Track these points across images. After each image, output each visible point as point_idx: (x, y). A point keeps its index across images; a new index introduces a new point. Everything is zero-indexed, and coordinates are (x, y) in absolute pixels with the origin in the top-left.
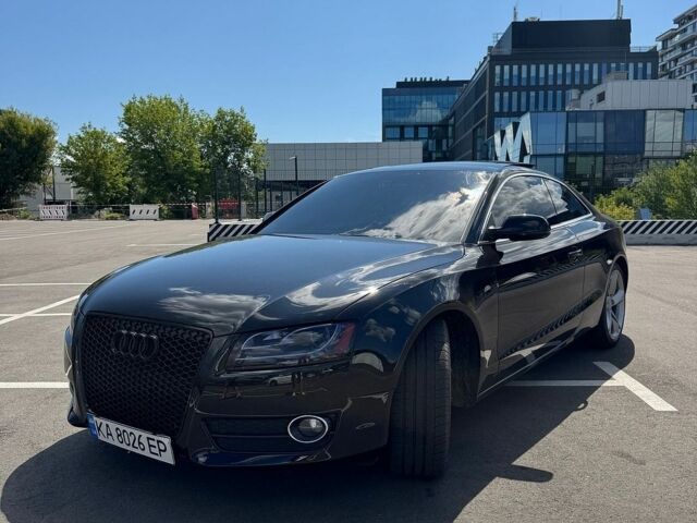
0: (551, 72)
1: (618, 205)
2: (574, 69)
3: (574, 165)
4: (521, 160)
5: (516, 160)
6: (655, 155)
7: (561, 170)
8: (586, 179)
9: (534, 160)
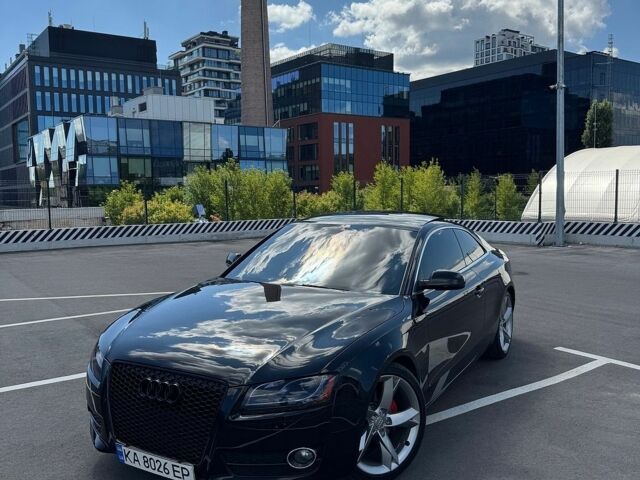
0: (90, 78)
1: (173, 201)
2: (110, 77)
3: (127, 165)
4: (76, 159)
5: (72, 159)
6: (192, 159)
7: (115, 169)
8: (138, 178)
9: (89, 159)
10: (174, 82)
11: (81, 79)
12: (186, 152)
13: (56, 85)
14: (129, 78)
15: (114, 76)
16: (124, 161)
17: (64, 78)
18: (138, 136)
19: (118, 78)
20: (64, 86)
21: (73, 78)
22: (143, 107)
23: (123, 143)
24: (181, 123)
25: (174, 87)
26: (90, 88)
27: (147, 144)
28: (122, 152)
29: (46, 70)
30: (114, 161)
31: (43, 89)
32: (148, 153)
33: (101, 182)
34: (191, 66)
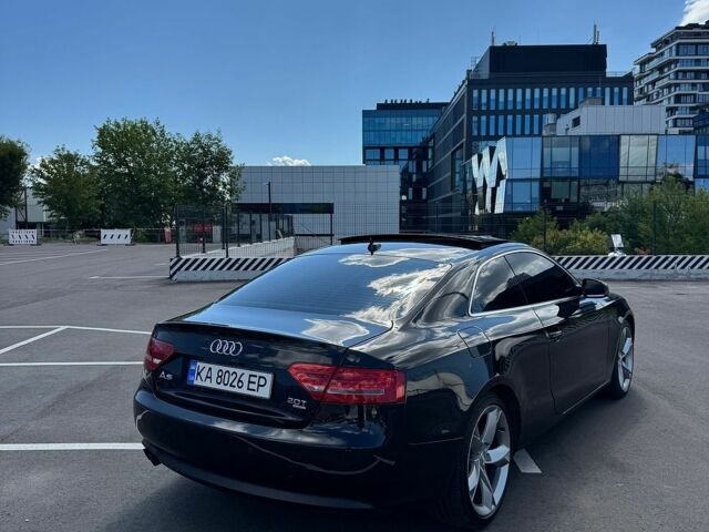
0: (528, 96)
1: (592, 229)
2: (550, 93)
3: (549, 189)
4: (498, 184)
5: (493, 184)
6: (631, 179)
7: (536, 194)
8: (561, 204)
9: (509, 184)
10: (625, 90)
11: (519, 99)
12: (622, 172)
13: (493, 107)
14: (572, 91)
15: (555, 91)
16: (546, 185)
17: (501, 99)
18: (565, 156)
19: (559, 92)
20: (501, 107)
21: (510, 98)
22: (576, 122)
23: (547, 165)
24: (619, 136)
25: (625, 96)
26: (528, 106)
27: (575, 164)
28: (545, 175)
29: (484, 92)
30: (536, 186)
31: (479, 113)
32: (576, 173)
33: (519, 209)
34: (660, 68)
